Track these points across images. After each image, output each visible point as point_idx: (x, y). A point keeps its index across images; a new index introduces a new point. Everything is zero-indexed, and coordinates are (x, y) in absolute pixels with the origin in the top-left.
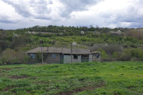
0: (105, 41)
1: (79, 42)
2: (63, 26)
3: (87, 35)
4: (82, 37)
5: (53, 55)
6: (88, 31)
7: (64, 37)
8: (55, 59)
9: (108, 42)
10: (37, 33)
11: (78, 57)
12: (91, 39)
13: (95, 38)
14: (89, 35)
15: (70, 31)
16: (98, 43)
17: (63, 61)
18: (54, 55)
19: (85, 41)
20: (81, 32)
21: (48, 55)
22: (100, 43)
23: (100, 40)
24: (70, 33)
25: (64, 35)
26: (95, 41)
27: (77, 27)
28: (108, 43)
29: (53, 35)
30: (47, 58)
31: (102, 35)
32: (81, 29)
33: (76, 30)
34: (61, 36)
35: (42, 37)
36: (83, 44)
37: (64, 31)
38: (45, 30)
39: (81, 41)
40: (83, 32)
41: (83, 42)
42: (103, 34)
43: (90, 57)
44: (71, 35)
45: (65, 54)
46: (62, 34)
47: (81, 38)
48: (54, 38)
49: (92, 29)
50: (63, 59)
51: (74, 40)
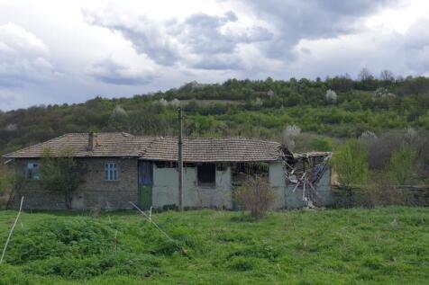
0: (411, 119)
1: (315, 125)
2: (270, 79)
3: (346, 103)
4: (326, 111)
5: (111, 169)
6: (352, 90)
7: (265, 113)
8: (117, 183)
9: (421, 125)
10: (186, 103)
11: (219, 174)
12: (360, 113)
13: (373, 111)
14: (353, 101)
15: (287, 94)
16: (383, 127)
17: (151, 195)
18: (113, 169)
19: (335, 121)
20: (327, 95)
21: (90, 167)
22: (392, 127)
23: (393, 118)
24: (287, 99)
25: (265, 105)
26: (374, 121)
27: (318, 79)
28: (421, 129)
29: (231, 105)
30: (83, 182)
31: (400, 101)
32: (330, 84)
33: (312, 89)
34: (257, 109)
35: (197, 113)
36: (327, 132)
37: (271, 93)
38: (211, 95)
39: (319, 124)
40: (331, 94)
41: (329, 126)
42: (406, 98)
43: (277, 175)
44: (292, 103)
45: (161, 164)
46: (259, 102)
47: (323, 111)
48: (231, 117)
49: (368, 84)
50: (151, 184)
51: (297, 119)
